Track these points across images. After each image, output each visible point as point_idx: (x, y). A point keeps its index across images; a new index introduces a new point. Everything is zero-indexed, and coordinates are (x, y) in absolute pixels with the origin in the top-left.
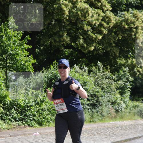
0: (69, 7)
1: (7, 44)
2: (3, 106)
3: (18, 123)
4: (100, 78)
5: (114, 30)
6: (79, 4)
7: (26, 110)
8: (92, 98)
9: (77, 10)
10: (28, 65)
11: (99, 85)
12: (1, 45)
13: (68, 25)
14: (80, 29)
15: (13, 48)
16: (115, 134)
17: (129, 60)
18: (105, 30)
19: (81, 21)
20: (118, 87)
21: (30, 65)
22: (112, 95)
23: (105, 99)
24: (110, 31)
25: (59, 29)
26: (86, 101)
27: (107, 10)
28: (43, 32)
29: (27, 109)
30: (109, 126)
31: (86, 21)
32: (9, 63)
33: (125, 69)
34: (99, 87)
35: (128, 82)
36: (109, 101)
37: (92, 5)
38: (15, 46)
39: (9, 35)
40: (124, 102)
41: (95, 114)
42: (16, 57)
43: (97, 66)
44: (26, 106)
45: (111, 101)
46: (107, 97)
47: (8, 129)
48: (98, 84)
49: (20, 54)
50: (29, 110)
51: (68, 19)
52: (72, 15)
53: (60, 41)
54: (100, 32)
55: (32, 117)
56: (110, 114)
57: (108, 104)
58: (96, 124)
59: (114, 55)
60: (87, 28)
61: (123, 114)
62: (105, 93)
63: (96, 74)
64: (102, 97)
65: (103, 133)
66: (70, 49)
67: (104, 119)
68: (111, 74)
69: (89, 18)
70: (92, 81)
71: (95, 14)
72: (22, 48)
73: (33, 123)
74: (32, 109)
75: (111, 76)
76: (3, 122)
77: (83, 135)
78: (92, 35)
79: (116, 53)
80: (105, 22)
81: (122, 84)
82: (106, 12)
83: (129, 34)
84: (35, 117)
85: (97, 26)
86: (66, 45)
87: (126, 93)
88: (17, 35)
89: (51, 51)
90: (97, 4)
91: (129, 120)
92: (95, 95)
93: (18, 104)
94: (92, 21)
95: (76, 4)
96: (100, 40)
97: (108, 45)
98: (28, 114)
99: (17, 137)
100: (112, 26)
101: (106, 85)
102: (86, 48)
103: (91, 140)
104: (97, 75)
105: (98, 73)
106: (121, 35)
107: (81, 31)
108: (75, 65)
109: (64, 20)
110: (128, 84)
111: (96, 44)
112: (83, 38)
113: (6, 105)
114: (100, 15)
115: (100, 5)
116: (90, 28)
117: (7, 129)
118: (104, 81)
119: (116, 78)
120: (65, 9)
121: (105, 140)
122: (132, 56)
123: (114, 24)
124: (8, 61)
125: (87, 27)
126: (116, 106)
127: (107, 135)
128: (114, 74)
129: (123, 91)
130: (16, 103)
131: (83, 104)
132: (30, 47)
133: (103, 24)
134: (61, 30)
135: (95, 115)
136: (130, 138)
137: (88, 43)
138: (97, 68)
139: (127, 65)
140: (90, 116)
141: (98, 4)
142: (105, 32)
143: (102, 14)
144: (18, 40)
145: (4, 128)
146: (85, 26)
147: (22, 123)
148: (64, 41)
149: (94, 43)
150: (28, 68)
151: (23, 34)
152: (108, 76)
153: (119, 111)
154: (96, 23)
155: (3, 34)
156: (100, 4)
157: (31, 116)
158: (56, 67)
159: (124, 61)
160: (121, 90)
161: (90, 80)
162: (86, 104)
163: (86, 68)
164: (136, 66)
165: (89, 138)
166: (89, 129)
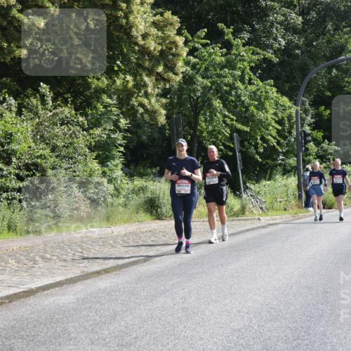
4: (46, 124)
5: (76, 7)
8: (27, 173)
17: (118, 78)
18: (53, 5)
20: (93, 143)
22: (80, 163)
23: (63, 174)
26: (13, 182)
30: (75, 240)
33: (109, 101)
34: (45, 146)
35: (116, 132)
40: (110, 181)
43: (38, 95)
46: (66, 169)
48: (42, 137)
60: (7, 1)
61: (109, 209)
62: (61, 160)
63: (36, 114)
64: (53, 168)
65: (57, 256)
68: (74, 112)
75: (75, 118)
77: (6, 263)
78: (20, 19)
81: (103, 135)
83: (111, 14)
87: (114, 159)
91: (125, 222)
92: (36, 165)
101: (63, 140)
102: (6, 51)
103: (25, 274)
104: (39, 117)
105: (41, 112)
110: (118, 135)
118: (58, 130)
119: (86, 122)
121: (59, 271)
122: (123, 67)
127: (65, 261)
128: (82, 111)
129: (107, 153)
131: (5, 190)
138: (38, 98)
139: (113, 91)
140: (25, 219)
152: (68, 118)
159: (106, 82)
160: (102, 151)
161: (21, 129)
162: (14, 190)
163: (12, 101)
164: (135, 93)
165: (21, 270)
166: (22, 249)
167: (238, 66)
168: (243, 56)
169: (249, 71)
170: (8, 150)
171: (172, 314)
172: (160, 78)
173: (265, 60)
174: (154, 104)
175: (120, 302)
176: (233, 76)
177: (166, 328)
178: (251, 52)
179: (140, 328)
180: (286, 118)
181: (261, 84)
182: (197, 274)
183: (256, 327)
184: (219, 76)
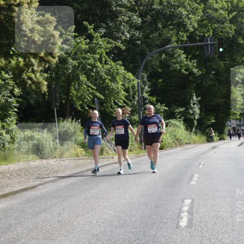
17: (13, 59)
33: (7, 76)
35: (12, 98)
61: (7, 152)
81: (2, 100)
83: (7, 15)
87: (10, 116)
91: (18, 161)
110: (12, 100)
122: (16, 52)
136: (16, 190)
139: (9, 68)
159: (4, 62)
164: (25, 70)
167: (98, 51)
168: (101, 44)
169: (105, 55)
171: (51, 225)
172: (42, 60)
173: (116, 47)
174: (39, 77)
175: (13, 217)
176: (94, 58)
177: (46, 235)
178: (106, 42)
179: (27, 235)
180: (131, 88)
181: (113, 64)
182: (69, 196)
183: (109, 232)
184: (84, 58)
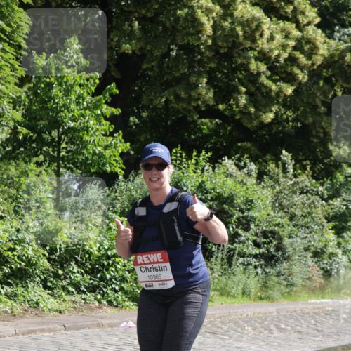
0: (214, 14)
1: (61, 104)
2: (50, 254)
3: (84, 296)
4: (286, 192)
5: (325, 74)
6: (240, 7)
7: (103, 266)
8: (265, 240)
9: (232, 23)
10: (110, 156)
11: (283, 209)
12: (48, 107)
13: (210, 59)
14: (240, 70)
15: (76, 113)
16: (322, 331)
18: (302, 72)
19: (242, 50)
20: (331, 214)
21: (115, 156)
22: (316, 233)
23: (299, 243)
24: (314, 74)
25: (189, 69)
26: (250, 248)
27: (309, 24)
28: (149, 77)
29: (106, 263)
30: (307, 311)
31: (255, 50)
32: (64, 150)
34: (283, 214)
36: (306, 249)
37: (271, 11)
38: (81, 110)
39: (66, 83)
40: (344, 253)
41: (272, 279)
42: (83, 135)
43: (280, 163)
44: (103, 255)
45: (313, 249)
46: (302, 239)
47: (60, 312)
48: (280, 205)
49: (92, 129)
50: (112, 266)
51: (210, 46)
52: (220, 34)
53: (190, 99)
54: (290, 77)
55: (118, 283)
56: (308, 282)
57: (306, 257)
58: (275, 304)
59: (322, 135)
60: (258, 67)
62: (298, 229)
63: (277, 181)
64: (290, 237)
65: (292, 327)
66: (215, 118)
67: (293, 293)
68: (314, 181)
69: (263, 44)
70: (267, 197)
71: (277, 33)
72: (98, 115)
73: (120, 297)
74: (118, 263)
75: (315, 187)
76: (48, 294)
77: (242, 329)
78: (268, 86)
79: (327, 130)
80: (302, 52)
82: (306, 27)
84: (126, 284)
85: (282, 62)
86: (203, 109)
88: (86, 83)
89: (167, 123)
90: (283, 8)
92: (273, 233)
93: (84, 250)
94: (271, 50)
95: (231, 8)
96: (290, 96)
97: (308, 110)
98: (108, 276)
99: (83, 331)
100: (319, 63)
101: (302, 209)
102: (253, 116)
103: (262, 343)
104: (279, 185)
105: (282, 180)
106: (342, 87)
107: (241, 73)
108: (226, 157)
109: (202, 47)
111: (279, 108)
112: (246, 93)
113: (56, 251)
114: (291, 36)
115: (292, 11)
116: (265, 67)
117: (57, 311)
118: (297, 198)
119: (326, 192)
120: (204, 19)
121: (295, 344)
123: (325, 58)
124: (64, 145)
125: (257, 65)
126: (325, 262)
127: (300, 332)
128: (322, 181)
129: (343, 224)
130: (79, 249)
131: (242, 255)
132: (117, 111)
133: (298, 58)
134: (194, 72)
135: (271, 282)
137: (260, 105)
138: (280, 166)
140: (260, 285)
141: (286, 7)
142: (302, 77)
143: (296, 33)
144: (89, 94)
145: (50, 310)
146: (253, 61)
147: (92, 298)
148: (198, 99)
149: (273, 105)
150: (110, 164)
151: (99, 79)
152: (307, 187)
153: (333, 273)
154: (279, 56)
155: (52, 79)
156: (291, 7)
157: (115, 282)
158: (178, 162)
160: (338, 222)
161: (262, 197)
162: (250, 255)
163: (253, 167)
165: (257, 338)
166: (256, 315)
170: (247, 216)
